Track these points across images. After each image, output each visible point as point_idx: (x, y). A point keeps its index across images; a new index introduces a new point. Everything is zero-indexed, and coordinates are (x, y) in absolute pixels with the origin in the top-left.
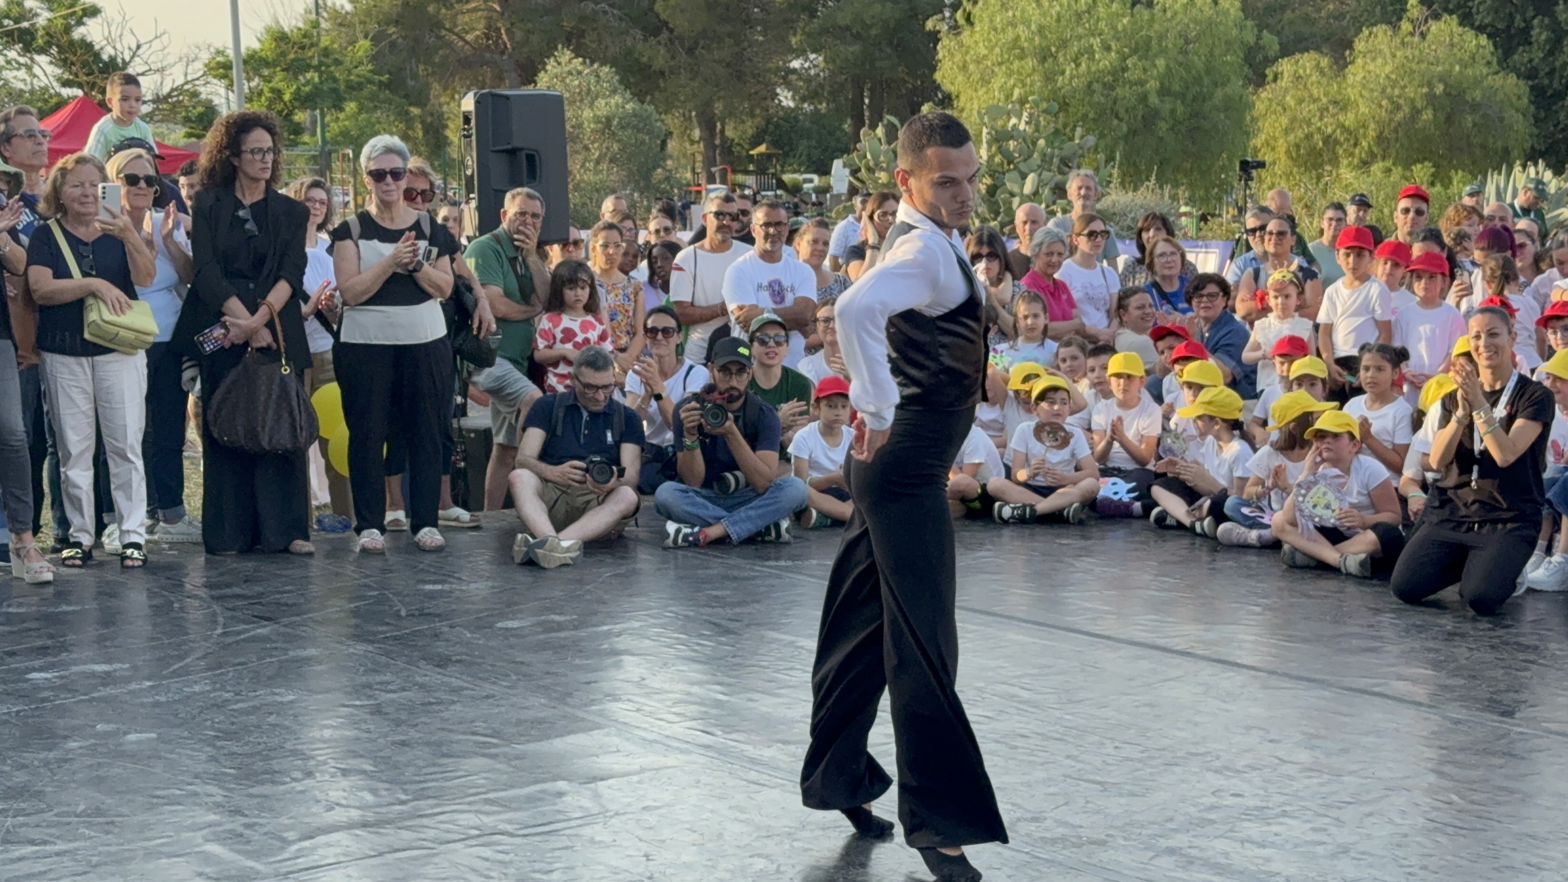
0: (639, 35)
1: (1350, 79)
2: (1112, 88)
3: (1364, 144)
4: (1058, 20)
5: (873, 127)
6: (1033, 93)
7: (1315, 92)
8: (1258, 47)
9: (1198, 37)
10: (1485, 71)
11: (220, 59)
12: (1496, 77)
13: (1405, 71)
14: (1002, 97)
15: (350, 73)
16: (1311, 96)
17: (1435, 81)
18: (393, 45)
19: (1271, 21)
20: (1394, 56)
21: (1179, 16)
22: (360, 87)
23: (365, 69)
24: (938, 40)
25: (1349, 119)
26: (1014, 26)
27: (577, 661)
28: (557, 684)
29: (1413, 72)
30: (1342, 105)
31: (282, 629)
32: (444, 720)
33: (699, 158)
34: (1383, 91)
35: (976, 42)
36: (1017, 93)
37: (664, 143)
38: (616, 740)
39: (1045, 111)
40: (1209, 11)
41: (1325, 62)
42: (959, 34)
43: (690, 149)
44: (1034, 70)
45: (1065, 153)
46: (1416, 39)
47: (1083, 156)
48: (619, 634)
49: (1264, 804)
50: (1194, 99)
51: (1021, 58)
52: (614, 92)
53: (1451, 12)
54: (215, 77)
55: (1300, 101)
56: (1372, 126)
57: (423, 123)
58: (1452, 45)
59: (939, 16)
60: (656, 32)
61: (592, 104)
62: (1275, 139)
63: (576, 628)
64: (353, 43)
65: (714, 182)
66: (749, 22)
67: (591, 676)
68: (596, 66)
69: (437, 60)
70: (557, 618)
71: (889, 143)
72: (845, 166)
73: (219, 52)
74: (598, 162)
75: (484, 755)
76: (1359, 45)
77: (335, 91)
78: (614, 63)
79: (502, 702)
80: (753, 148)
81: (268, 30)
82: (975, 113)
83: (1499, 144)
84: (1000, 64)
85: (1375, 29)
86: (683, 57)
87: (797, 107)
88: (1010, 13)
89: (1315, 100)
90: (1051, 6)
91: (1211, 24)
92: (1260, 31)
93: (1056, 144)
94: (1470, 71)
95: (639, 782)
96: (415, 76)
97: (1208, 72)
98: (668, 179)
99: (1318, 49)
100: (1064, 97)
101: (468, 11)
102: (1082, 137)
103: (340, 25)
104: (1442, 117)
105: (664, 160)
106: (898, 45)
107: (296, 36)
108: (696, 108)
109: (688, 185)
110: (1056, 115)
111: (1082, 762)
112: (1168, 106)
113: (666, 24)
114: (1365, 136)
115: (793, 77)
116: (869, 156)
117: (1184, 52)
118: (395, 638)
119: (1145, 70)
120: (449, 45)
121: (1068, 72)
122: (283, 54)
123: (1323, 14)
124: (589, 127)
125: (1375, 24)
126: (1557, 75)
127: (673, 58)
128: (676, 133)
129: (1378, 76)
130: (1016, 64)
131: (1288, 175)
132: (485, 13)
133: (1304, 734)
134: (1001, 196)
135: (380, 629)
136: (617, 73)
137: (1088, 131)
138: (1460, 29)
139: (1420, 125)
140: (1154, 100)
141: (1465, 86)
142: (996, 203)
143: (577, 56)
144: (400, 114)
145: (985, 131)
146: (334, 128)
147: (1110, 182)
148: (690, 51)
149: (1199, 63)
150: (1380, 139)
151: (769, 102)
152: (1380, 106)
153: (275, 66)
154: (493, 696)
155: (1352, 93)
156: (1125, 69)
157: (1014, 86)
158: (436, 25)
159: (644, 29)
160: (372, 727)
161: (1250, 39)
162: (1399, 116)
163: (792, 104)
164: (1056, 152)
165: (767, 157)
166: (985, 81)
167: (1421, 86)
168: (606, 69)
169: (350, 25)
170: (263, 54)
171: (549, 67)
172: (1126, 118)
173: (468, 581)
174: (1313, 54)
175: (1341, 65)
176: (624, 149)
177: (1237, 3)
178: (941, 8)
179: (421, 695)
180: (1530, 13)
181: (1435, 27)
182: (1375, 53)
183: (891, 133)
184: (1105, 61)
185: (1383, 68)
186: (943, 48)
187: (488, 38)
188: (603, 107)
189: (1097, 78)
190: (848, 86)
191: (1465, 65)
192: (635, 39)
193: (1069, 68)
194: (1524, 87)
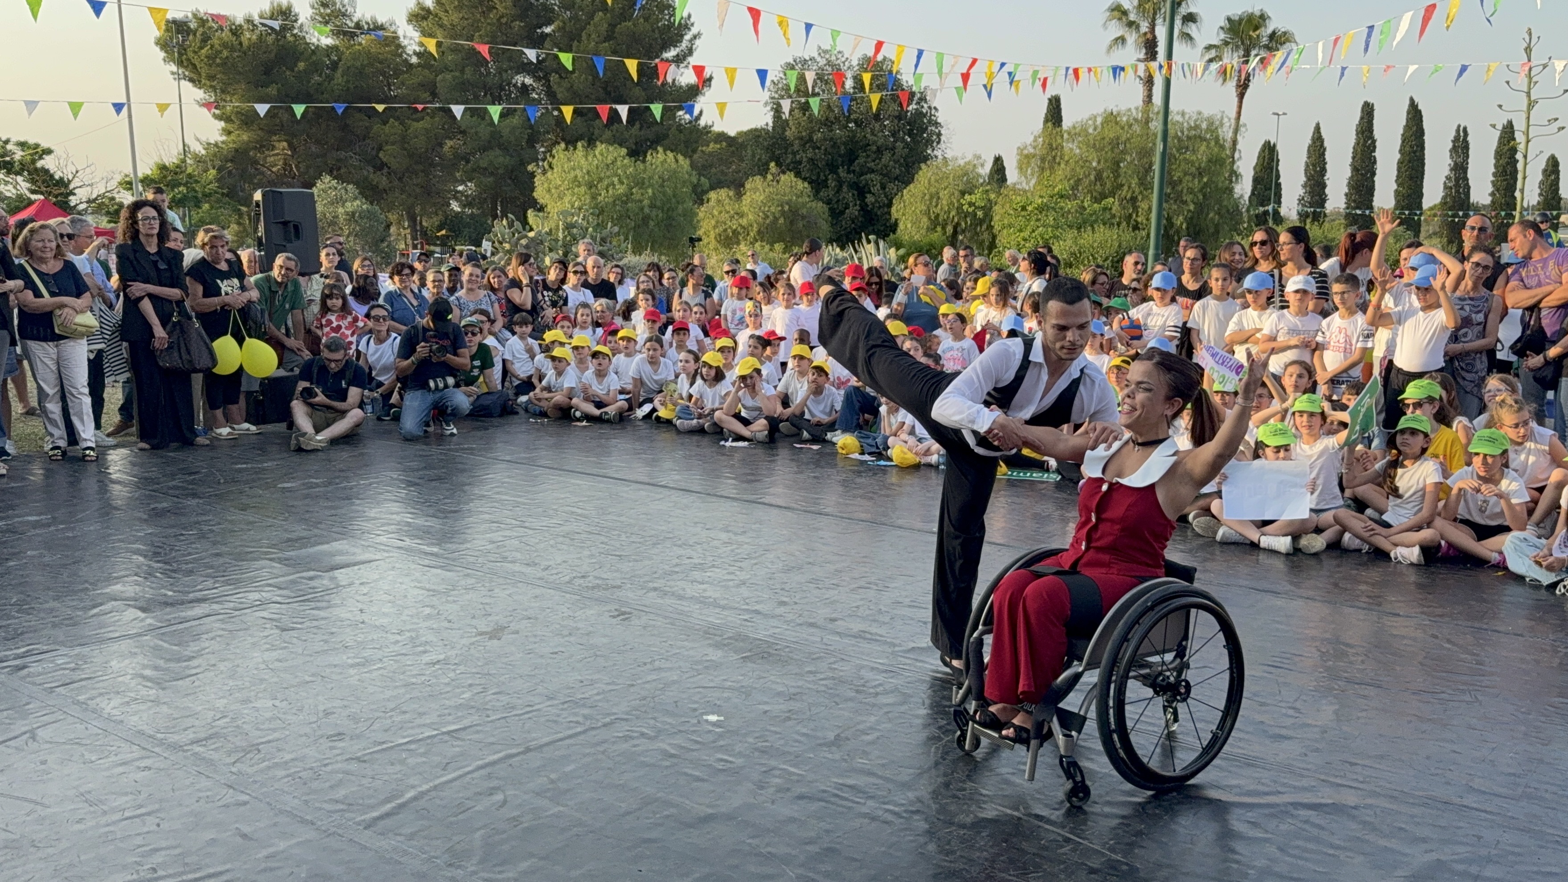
0: (371, 170)
1: (744, 203)
2: (626, 203)
4: (597, 168)
5: (502, 220)
6: (585, 205)
7: (727, 208)
8: (699, 185)
10: (807, 200)
11: (127, 179)
12: (813, 203)
13: (770, 198)
14: (569, 207)
15: (204, 187)
16: (725, 210)
17: (784, 204)
18: (230, 173)
19: (705, 173)
20: (764, 191)
21: (659, 168)
22: (210, 195)
23: (215, 185)
24: (535, 176)
25: (744, 222)
26: (574, 170)
28: (314, 517)
29: (774, 199)
30: (741, 215)
33: (409, 236)
34: (760, 209)
35: (555, 178)
36: (577, 204)
37: (388, 226)
38: (347, 546)
39: (591, 214)
40: (674, 166)
41: (731, 193)
42: (546, 173)
43: (403, 232)
44: (586, 193)
45: (603, 235)
46: (774, 183)
47: (612, 237)
50: (668, 210)
51: (579, 186)
52: (356, 199)
53: (791, 171)
54: (123, 188)
55: (720, 212)
56: (755, 225)
58: (791, 187)
59: (535, 164)
60: (380, 169)
62: (708, 230)
63: (325, 486)
64: (206, 171)
66: (432, 165)
68: (345, 184)
69: (255, 180)
70: (314, 481)
71: (510, 228)
72: (488, 240)
73: (126, 175)
74: (348, 236)
75: (268, 559)
76: (748, 186)
77: (198, 196)
78: (357, 184)
79: (279, 529)
80: (438, 233)
81: (155, 163)
82: (555, 214)
84: (568, 189)
85: (755, 178)
86: (396, 183)
87: (462, 211)
88: (572, 163)
89: (728, 212)
90: (592, 161)
91: (675, 172)
92: (699, 177)
93: (598, 231)
94: (800, 200)
95: (359, 569)
97: (674, 196)
98: (388, 246)
99: (728, 187)
100: (601, 207)
101: (273, 155)
102: (611, 228)
103: (198, 161)
104: (788, 222)
106: (513, 178)
107: (172, 167)
108: (404, 210)
110: (597, 216)
111: (610, 545)
112: (654, 213)
113: (386, 164)
114: (752, 230)
115: (459, 195)
116: (499, 235)
117: (662, 186)
118: (216, 495)
119: (642, 195)
121: (602, 195)
122: (166, 176)
123: (730, 170)
124: (342, 218)
125: (754, 176)
126: (841, 203)
127: (391, 182)
128: (394, 223)
129: (757, 201)
130: (576, 190)
131: (716, 249)
132: (283, 157)
135: (207, 490)
136: (357, 188)
137: (614, 225)
138: (795, 179)
139: (778, 225)
140: (647, 210)
141: (798, 206)
143: (334, 180)
145: (561, 223)
146: (196, 218)
147: (626, 252)
148: (400, 179)
149: (669, 191)
151: (446, 207)
152: (759, 216)
155: (745, 209)
156: (632, 194)
157: (575, 201)
158: (255, 162)
159: (374, 167)
160: (199, 546)
161: (695, 180)
162: (768, 221)
163: (458, 209)
165: (447, 237)
166: (560, 198)
167: (778, 206)
168: (351, 186)
169: (204, 162)
170: (153, 176)
171: (318, 184)
172: (633, 219)
173: (262, 462)
174: (726, 189)
175: (739, 195)
176: (363, 230)
177: (688, 161)
178: (536, 160)
179: (230, 526)
180: (827, 172)
181: (783, 178)
182: (755, 190)
183: (511, 225)
184: (621, 189)
185: (759, 197)
186: (538, 181)
187: (285, 170)
188: (350, 206)
189: (618, 198)
190: (489, 201)
191: (798, 197)
192: (368, 172)
193: (603, 193)
194: (826, 208)
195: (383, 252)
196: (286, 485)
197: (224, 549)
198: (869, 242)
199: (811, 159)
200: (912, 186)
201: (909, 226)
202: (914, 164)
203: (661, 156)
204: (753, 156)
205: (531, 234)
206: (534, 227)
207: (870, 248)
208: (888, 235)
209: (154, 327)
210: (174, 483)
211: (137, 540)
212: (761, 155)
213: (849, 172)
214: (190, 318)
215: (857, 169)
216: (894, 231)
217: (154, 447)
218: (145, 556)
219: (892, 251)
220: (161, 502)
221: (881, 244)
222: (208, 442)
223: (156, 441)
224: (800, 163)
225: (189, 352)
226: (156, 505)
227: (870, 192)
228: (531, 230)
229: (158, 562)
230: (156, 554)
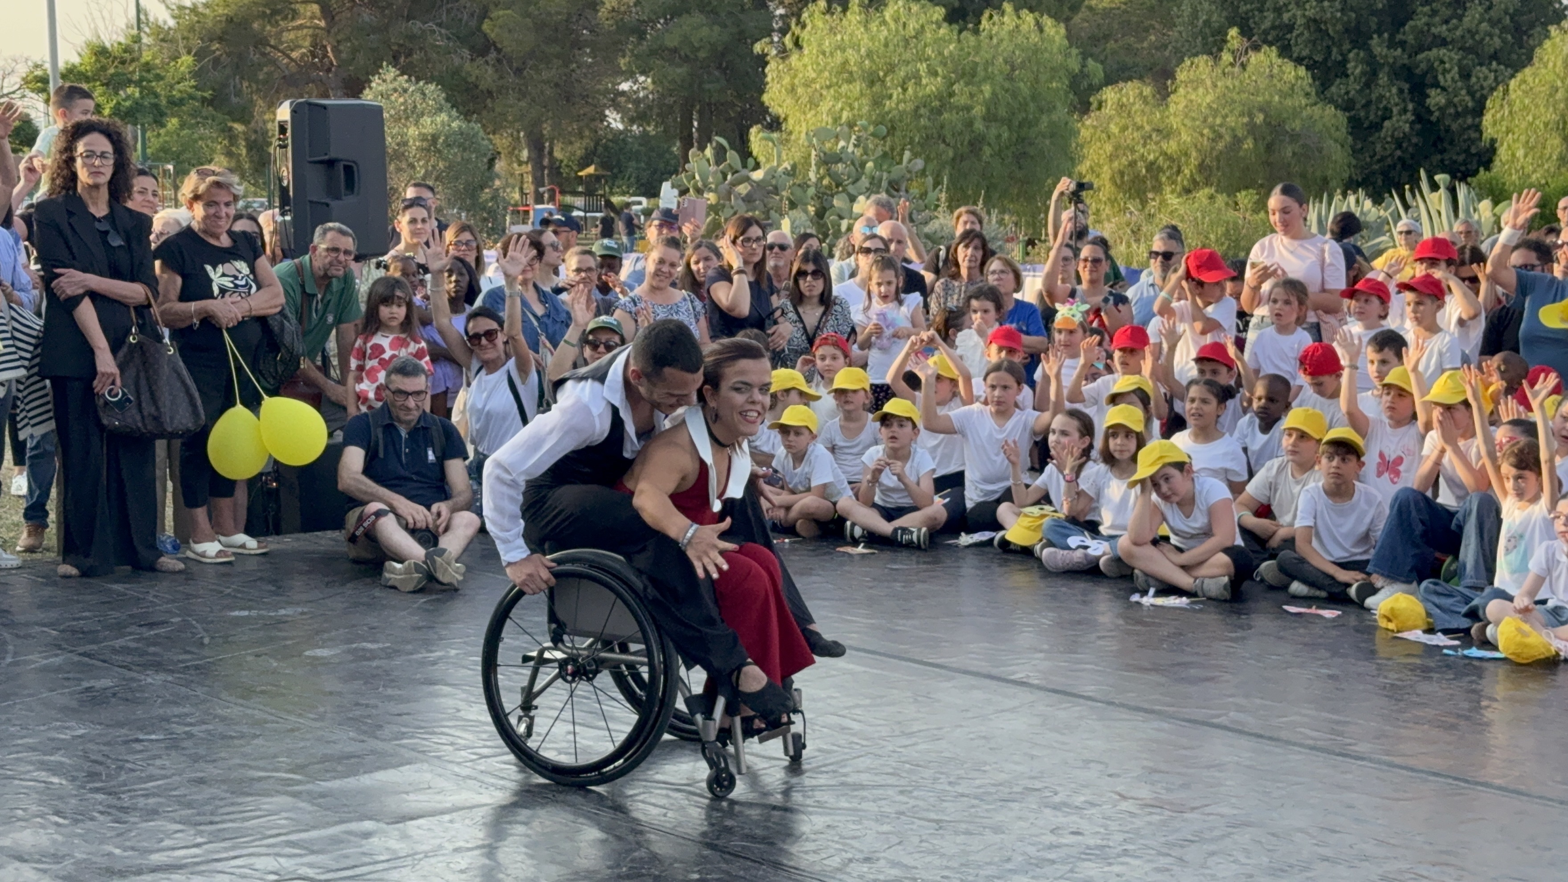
0: (466, 53)
1: (1172, 108)
2: (940, 113)
3: (1187, 171)
4: (886, 45)
5: (702, 148)
6: (861, 117)
7: (1138, 120)
8: (1083, 76)
9: (1023, 65)
10: (1304, 102)
11: (39, 73)
12: (1315, 108)
13: (1225, 100)
14: (830, 121)
15: (172, 87)
16: (1135, 124)
17: (1255, 111)
18: (216, 61)
19: (1096, 50)
20: (1215, 86)
21: (1005, 43)
22: (181, 102)
23: (187, 85)
24: (767, 63)
25: (1171, 146)
26: (844, 50)
27: (389, 692)
28: (369, 716)
29: (1234, 101)
30: (1165, 133)
31: (76, 658)
32: (244, 755)
33: (528, 178)
34: (1205, 120)
35: (805, 66)
36: (845, 115)
37: (491, 162)
38: (428, 776)
39: (873, 135)
40: (1035, 38)
41: (1147, 91)
42: (788, 57)
43: (518, 170)
44: (862, 94)
45: (894, 175)
46: (1237, 69)
47: (911, 179)
48: (434, 663)
49: (1105, 843)
50: (1020, 125)
51: (850, 81)
52: (440, 110)
53: (1270, 44)
54: (33, 91)
55: (1124, 129)
56: (1194, 154)
57: (246, 140)
58: (1272, 76)
59: (767, 40)
60: (483, 52)
61: (417, 123)
62: (1100, 166)
63: (389, 657)
64: (175, 58)
65: (542, 203)
67: (402, 708)
68: (421, 83)
69: (261, 77)
70: (369, 646)
71: (718, 163)
72: (673, 187)
73: (37, 66)
75: (287, 793)
76: (1181, 75)
77: (156, 106)
78: (440, 81)
79: (308, 736)
80: (581, 170)
81: (88, 44)
82: (803, 135)
83: (1318, 174)
84: (828, 87)
85: (1196, 60)
86: (511, 79)
87: (626, 129)
88: (839, 37)
89: (1140, 128)
90: (878, 31)
91: (1036, 50)
92: (1084, 59)
93: (885, 167)
94: (1289, 102)
95: (451, 821)
96: (238, 94)
97: (1034, 98)
98: (494, 198)
99: (1141, 78)
100: (891, 121)
101: (294, 28)
102: (910, 161)
103: (163, 40)
104: (1262, 146)
105: (492, 180)
106: (727, 68)
107: (116, 51)
108: (524, 129)
109: (516, 205)
110: (884, 138)
111: (916, 798)
112: (993, 131)
113: (494, 44)
114: (1187, 164)
115: (622, 99)
116: (697, 177)
117: (1010, 78)
118: (197, 667)
119: (972, 96)
120: (274, 62)
121: (895, 97)
122: (104, 68)
123: (1145, 44)
124: (414, 145)
125: (1196, 55)
126: (1373, 107)
127: (501, 78)
128: (504, 152)
129: (1200, 105)
130: (845, 88)
131: (1112, 201)
132: (311, 31)
133: (1143, 768)
134: (830, 218)
135: (181, 657)
136: (442, 90)
137: (915, 155)
138: (1280, 61)
139: (1241, 154)
140: (979, 126)
141: (1285, 115)
142: (825, 225)
143: (402, 74)
144: (223, 131)
145: (814, 153)
146: (154, 144)
147: (937, 206)
148: (519, 72)
149: (1024, 89)
150: (1201, 167)
151: (597, 123)
152: (1202, 135)
153: (95, 80)
154: (298, 729)
155: (1175, 122)
156: (951, 94)
157: (842, 109)
158: (261, 42)
159: (472, 49)
160: (167, 763)
161: (1074, 64)
162: (1221, 145)
163: (621, 127)
164: (885, 175)
165: (597, 178)
166: (813, 104)
167: (1242, 114)
168: (432, 87)
169: (172, 41)
170: (82, 68)
171: (373, 85)
172: (952, 143)
173: (277, 607)
174: (1136, 83)
175: (1164, 94)
176: (450, 168)
177: (1063, 31)
178: (769, 32)
179: (221, 728)
180: (1347, 46)
181: (1254, 58)
182: (1197, 83)
183: (720, 155)
184: (932, 86)
185: (1204, 98)
186: (771, 70)
187: (314, 56)
188: (429, 124)
189: (924, 103)
190: (677, 109)
191: (1283, 95)
192: (462, 59)
193: (896, 93)
194: (1342, 118)
195: (484, 209)
196: (320, 652)
197: (211, 771)
198: (1435, 187)
199: (1314, 23)
200: (1528, 71)
201: (1520, 153)
202: (1532, 26)
203: (1009, 19)
204: (1195, 15)
205: (758, 175)
206: (762, 159)
207: (1438, 200)
208: (1475, 173)
209: (98, 353)
210: (119, 643)
211: (57, 747)
212: (1210, 13)
213: (1392, 44)
214: (159, 338)
215: (1410, 39)
216: (1487, 164)
217: (86, 573)
218: (74, 779)
219: (1485, 205)
220: (98, 678)
221: (1462, 191)
222: (181, 566)
223: (89, 562)
224: (1290, 28)
225: (154, 400)
226: (92, 683)
227: (1436, 85)
228: (757, 166)
229: (97, 790)
230: (93, 776)
